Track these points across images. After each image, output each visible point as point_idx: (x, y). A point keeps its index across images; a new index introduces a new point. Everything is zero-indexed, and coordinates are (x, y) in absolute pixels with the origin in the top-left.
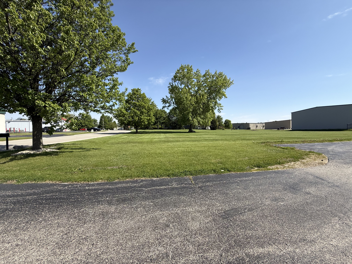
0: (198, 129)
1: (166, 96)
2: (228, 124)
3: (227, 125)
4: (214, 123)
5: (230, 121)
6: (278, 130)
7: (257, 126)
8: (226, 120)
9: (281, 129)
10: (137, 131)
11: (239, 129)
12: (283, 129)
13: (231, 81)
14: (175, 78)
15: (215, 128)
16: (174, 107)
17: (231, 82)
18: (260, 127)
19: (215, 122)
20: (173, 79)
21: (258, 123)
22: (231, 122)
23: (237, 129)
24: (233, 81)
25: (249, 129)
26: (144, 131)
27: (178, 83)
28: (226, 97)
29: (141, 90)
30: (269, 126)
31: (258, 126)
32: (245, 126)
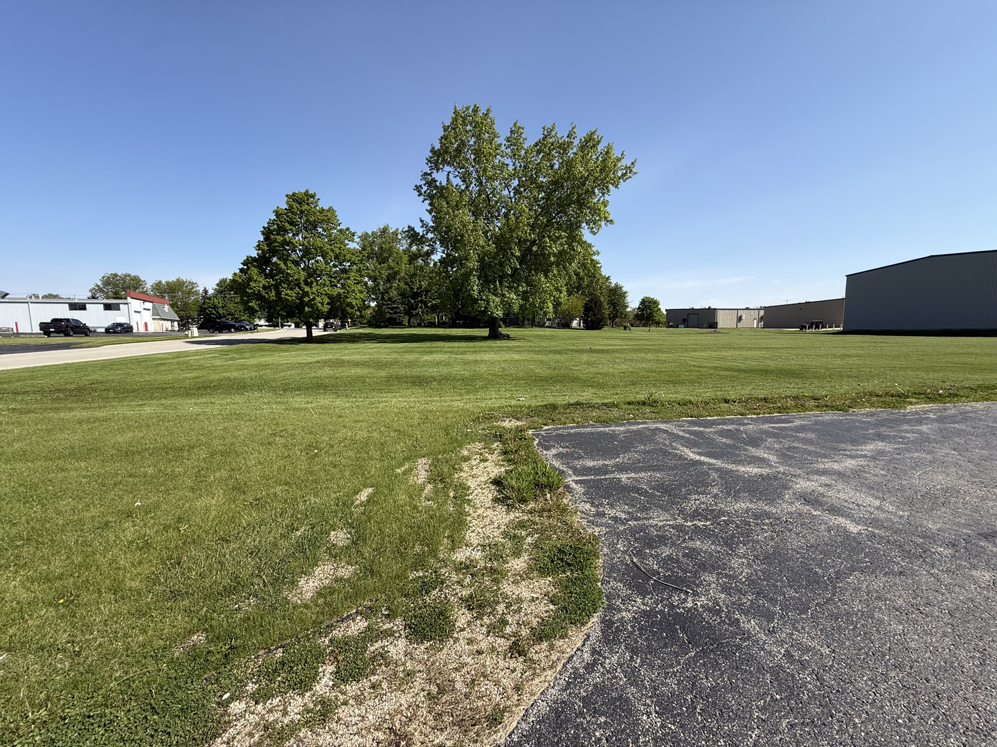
0: (547, 327)
1: (422, 221)
2: (651, 310)
3: (647, 313)
4: (595, 307)
5: (656, 303)
6: (801, 329)
7: (740, 319)
8: (643, 300)
9: (811, 327)
10: (309, 333)
11: (683, 326)
12: (817, 327)
13: (626, 162)
14: (438, 158)
15: (598, 324)
16: (444, 256)
17: (629, 169)
18: (751, 321)
19: (600, 306)
20: (430, 161)
21: (747, 309)
22: (660, 307)
23: (678, 327)
24: (633, 163)
25: (713, 325)
26: (361, 334)
27: (448, 175)
28: (611, 221)
29: (319, 199)
30: (776, 318)
31: (744, 317)
32: (703, 319)
